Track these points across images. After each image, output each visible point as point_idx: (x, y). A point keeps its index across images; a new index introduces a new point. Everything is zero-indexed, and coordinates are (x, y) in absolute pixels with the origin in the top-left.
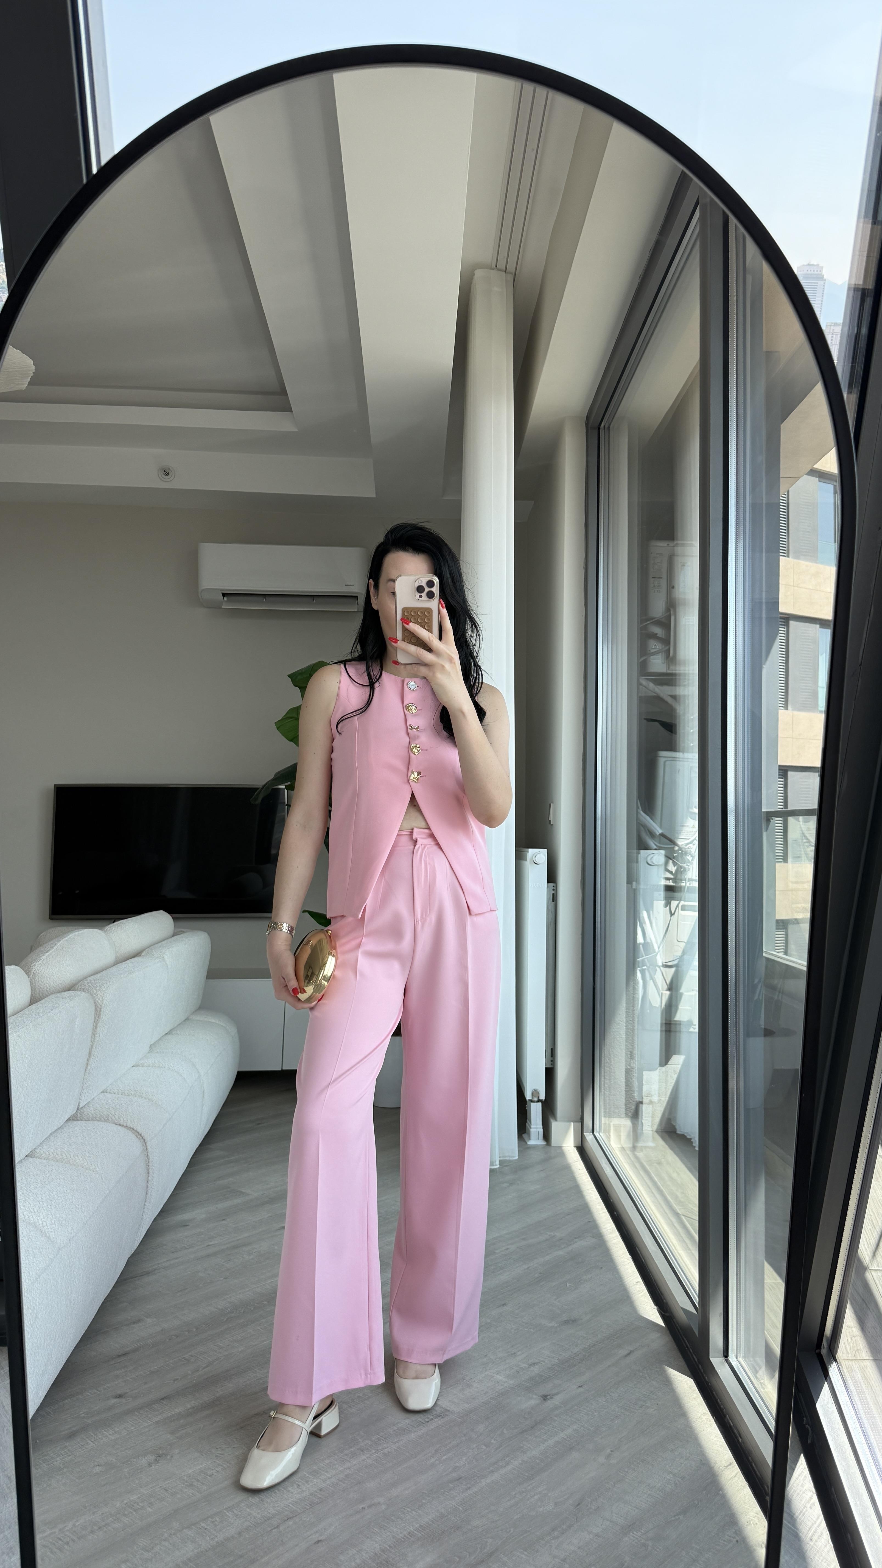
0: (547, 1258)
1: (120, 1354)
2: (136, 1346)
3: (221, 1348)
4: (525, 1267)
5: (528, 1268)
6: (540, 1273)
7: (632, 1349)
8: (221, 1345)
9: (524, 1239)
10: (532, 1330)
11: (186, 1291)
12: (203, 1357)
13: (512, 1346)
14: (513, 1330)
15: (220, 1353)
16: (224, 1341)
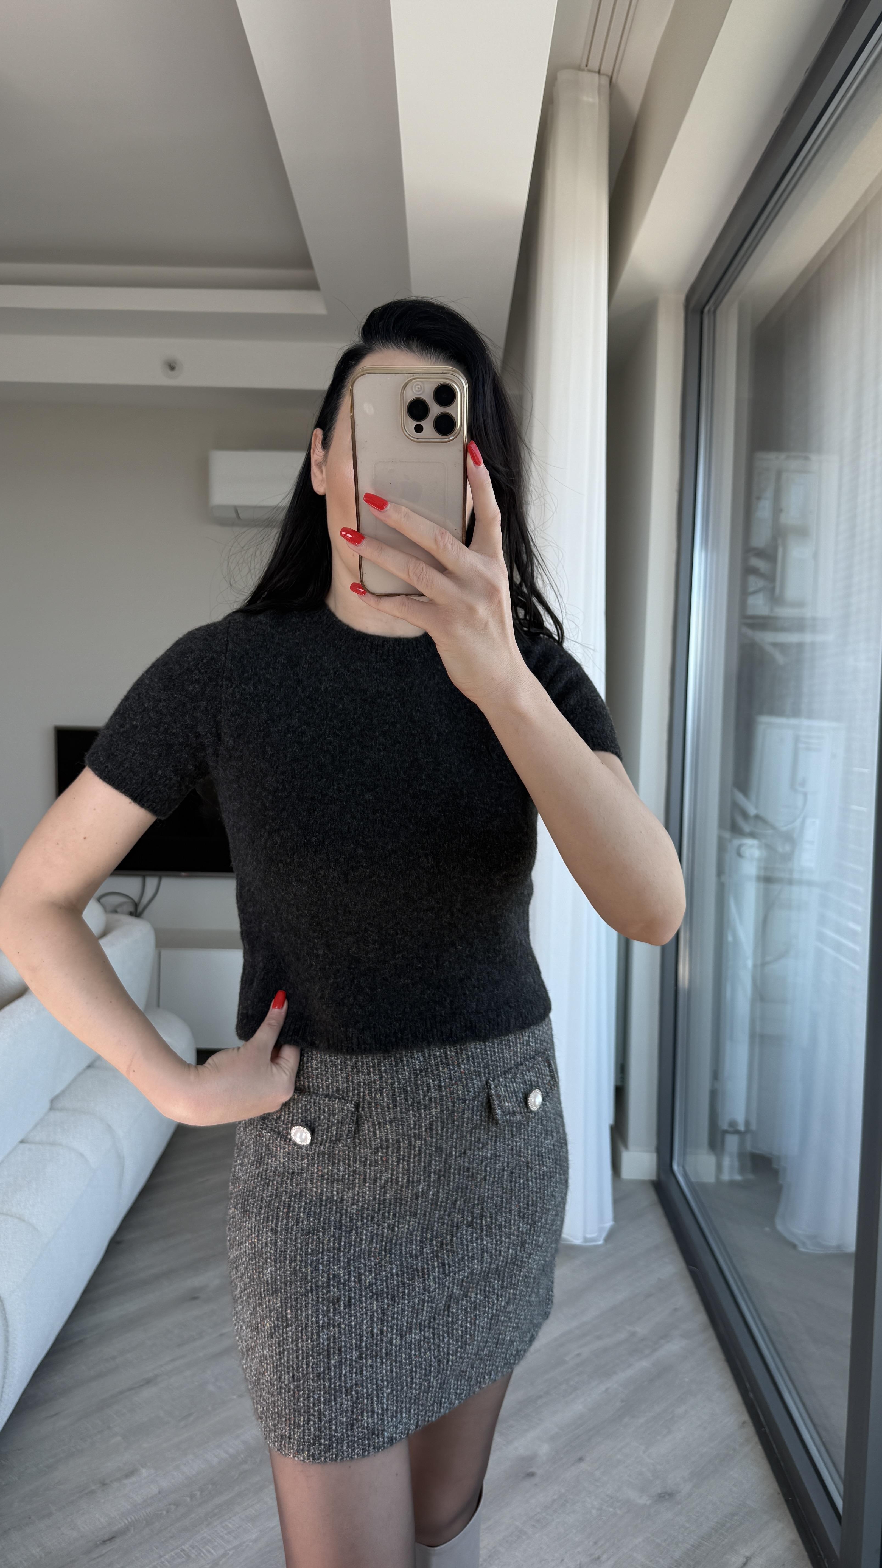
0: (630, 1372)
1: (105, 1539)
2: (126, 1522)
3: (229, 1533)
4: (603, 1388)
5: (607, 1389)
6: (622, 1401)
7: (748, 1554)
8: (230, 1526)
9: (599, 1338)
10: (618, 1512)
11: (192, 1418)
12: (209, 1551)
13: (595, 1543)
14: (594, 1511)
15: (228, 1542)
16: (234, 1518)
